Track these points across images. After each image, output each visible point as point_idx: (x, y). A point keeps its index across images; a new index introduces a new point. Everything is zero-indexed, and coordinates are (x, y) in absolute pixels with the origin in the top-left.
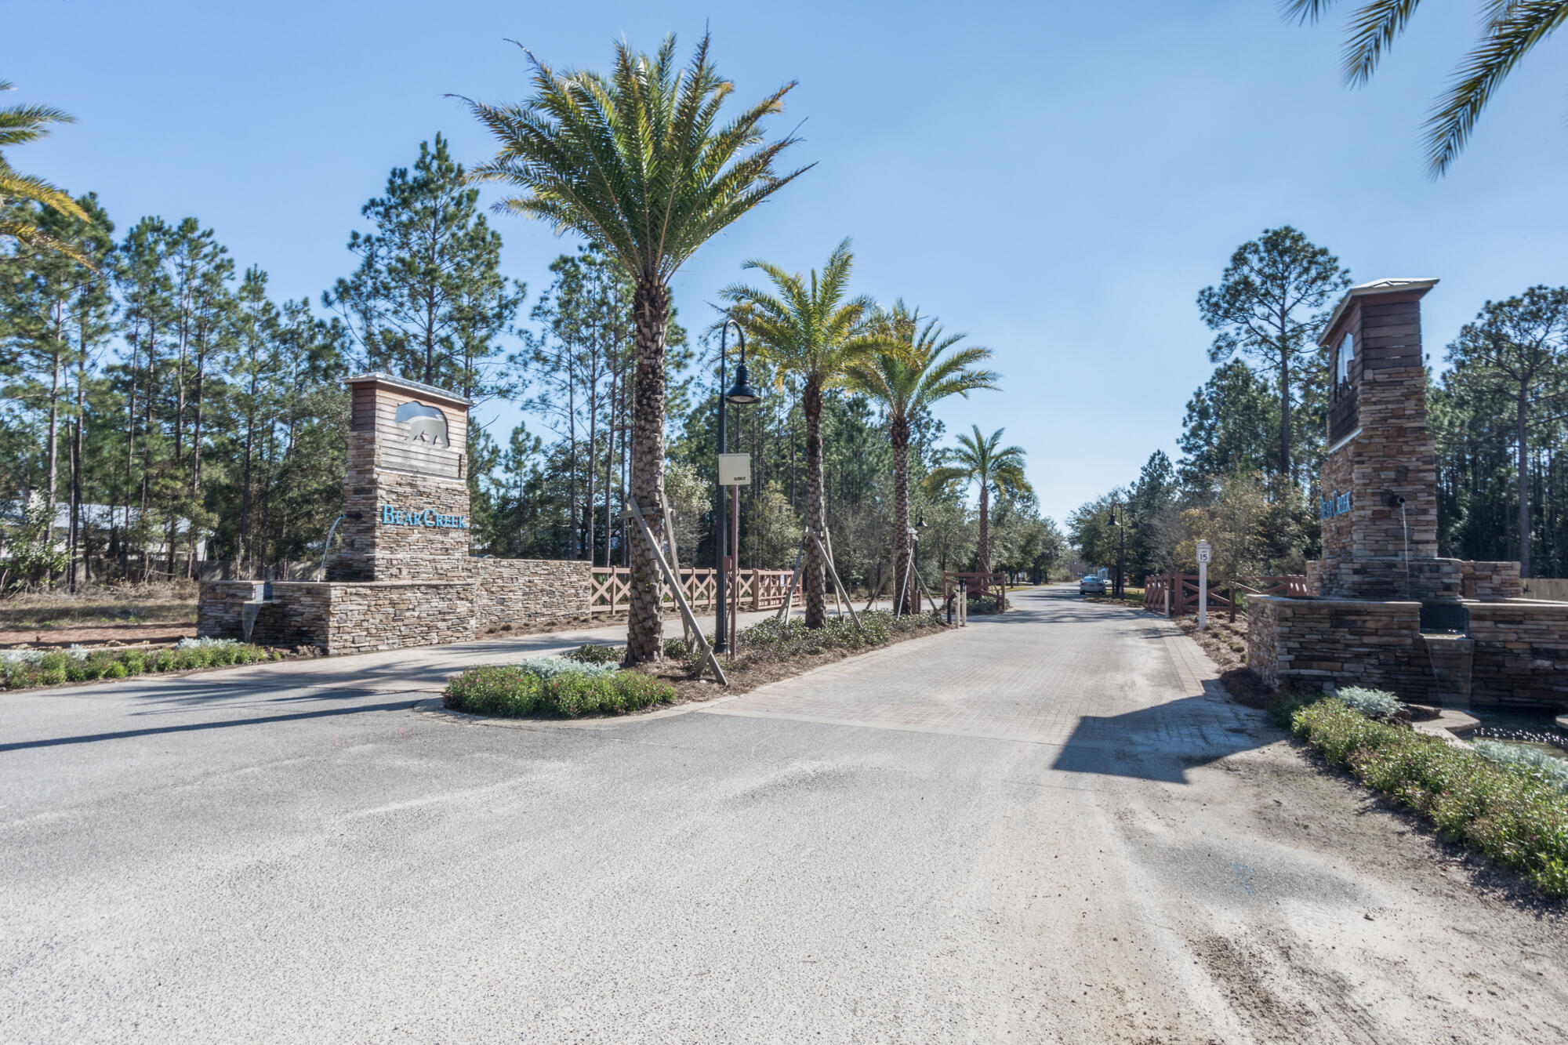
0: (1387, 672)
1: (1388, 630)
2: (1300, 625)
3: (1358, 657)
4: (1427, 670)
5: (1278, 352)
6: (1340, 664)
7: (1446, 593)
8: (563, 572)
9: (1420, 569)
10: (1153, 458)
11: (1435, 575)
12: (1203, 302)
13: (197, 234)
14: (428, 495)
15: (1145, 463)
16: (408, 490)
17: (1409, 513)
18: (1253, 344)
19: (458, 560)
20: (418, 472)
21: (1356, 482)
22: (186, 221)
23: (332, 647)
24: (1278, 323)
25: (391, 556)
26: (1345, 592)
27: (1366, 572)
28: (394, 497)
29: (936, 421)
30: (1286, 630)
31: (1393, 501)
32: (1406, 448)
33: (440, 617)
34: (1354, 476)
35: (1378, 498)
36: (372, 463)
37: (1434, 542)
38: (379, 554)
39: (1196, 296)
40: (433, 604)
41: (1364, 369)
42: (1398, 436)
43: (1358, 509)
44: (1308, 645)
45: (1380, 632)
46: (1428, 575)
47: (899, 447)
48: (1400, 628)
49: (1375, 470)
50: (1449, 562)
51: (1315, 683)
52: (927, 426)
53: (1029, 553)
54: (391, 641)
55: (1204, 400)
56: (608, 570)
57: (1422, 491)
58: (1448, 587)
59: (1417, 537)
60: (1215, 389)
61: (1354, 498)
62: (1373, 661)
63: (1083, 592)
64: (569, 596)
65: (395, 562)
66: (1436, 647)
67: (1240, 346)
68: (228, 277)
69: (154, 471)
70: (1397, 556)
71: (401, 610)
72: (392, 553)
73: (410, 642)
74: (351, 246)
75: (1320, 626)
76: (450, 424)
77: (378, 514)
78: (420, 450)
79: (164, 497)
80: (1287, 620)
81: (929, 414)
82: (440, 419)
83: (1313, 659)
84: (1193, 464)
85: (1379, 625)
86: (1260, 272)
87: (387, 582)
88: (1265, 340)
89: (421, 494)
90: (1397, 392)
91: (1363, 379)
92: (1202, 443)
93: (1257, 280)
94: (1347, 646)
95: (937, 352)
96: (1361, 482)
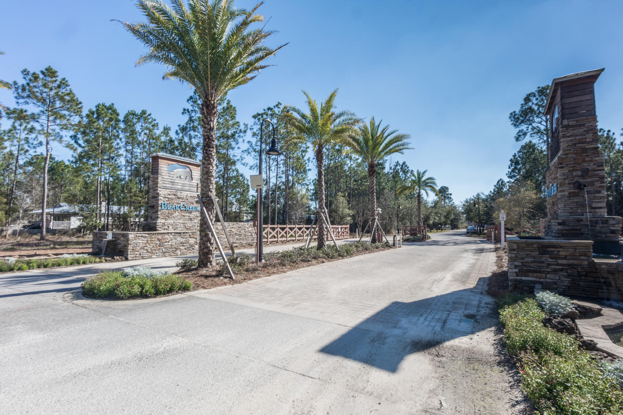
0: (573, 280)
1: (573, 257)
2: (521, 253)
3: (555, 271)
4: (597, 280)
5: (545, 136)
6: (544, 275)
7: (612, 235)
8: (245, 227)
9: (597, 222)
10: (498, 182)
11: (605, 225)
12: (512, 118)
13: (146, 115)
14: (182, 199)
15: (495, 184)
16: (173, 197)
17: (588, 193)
18: (534, 133)
19: (195, 223)
20: (178, 190)
21: (560, 178)
22: (143, 111)
23: (130, 257)
24: (545, 124)
25: (165, 222)
26: (553, 235)
27: (565, 224)
28: (167, 199)
29: (411, 170)
30: (514, 256)
31: (580, 187)
32: (587, 159)
33: (181, 245)
34: (558, 175)
35: (572, 186)
36: (157, 187)
37: (605, 208)
38: (160, 221)
39: (509, 115)
40: (178, 240)
41: (562, 119)
42: (583, 153)
43: (560, 191)
44: (526, 264)
45: (568, 258)
46: (601, 225)
47: (371, 176)
48: (580, 255)
49: (570, 171)
50: (614, 218)
51: (530, 285)
52: (407, 172)
53: (448, 218)
54: (158, 254)
55: (517, 158)
56: (276, 226)
57: (597, 181)
58: (613, 232)
59: (594, 205)
60: (521, 153)
61: (559, 186)
62: (564, 274)
63: (468, 233)
64: (248, 236)
65: (166, 224)
66: (603, 267)
67: (529, 134)
68: (157, 129)
69: (132, 194)
70: (583, 215)
71: (163, 242)
72: (166, 220)
73: (167, 254)
74: (183, 113)
75: (533, 254)
76: (192, 171)
77: (160, 206)
78: (179, 182)
79: (135, 203)
80: (514, 250)
81: (408, 167)
82: (188, 170)
83: (529, 271)
84: (513, 183)
85: (568, 253)
86: (537, 104)
87: (163, 231)
88: (539, 131)
89: (179, 198)
90: (582, 130)
91: (562, 125)
92: (516, 175)
93: (536, 108)
94: (549, 265)
95: (386, 137)
96: (562, 177)
